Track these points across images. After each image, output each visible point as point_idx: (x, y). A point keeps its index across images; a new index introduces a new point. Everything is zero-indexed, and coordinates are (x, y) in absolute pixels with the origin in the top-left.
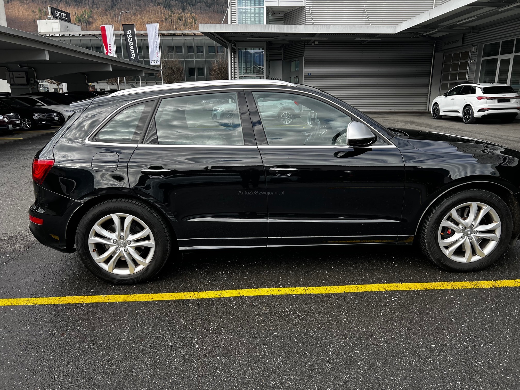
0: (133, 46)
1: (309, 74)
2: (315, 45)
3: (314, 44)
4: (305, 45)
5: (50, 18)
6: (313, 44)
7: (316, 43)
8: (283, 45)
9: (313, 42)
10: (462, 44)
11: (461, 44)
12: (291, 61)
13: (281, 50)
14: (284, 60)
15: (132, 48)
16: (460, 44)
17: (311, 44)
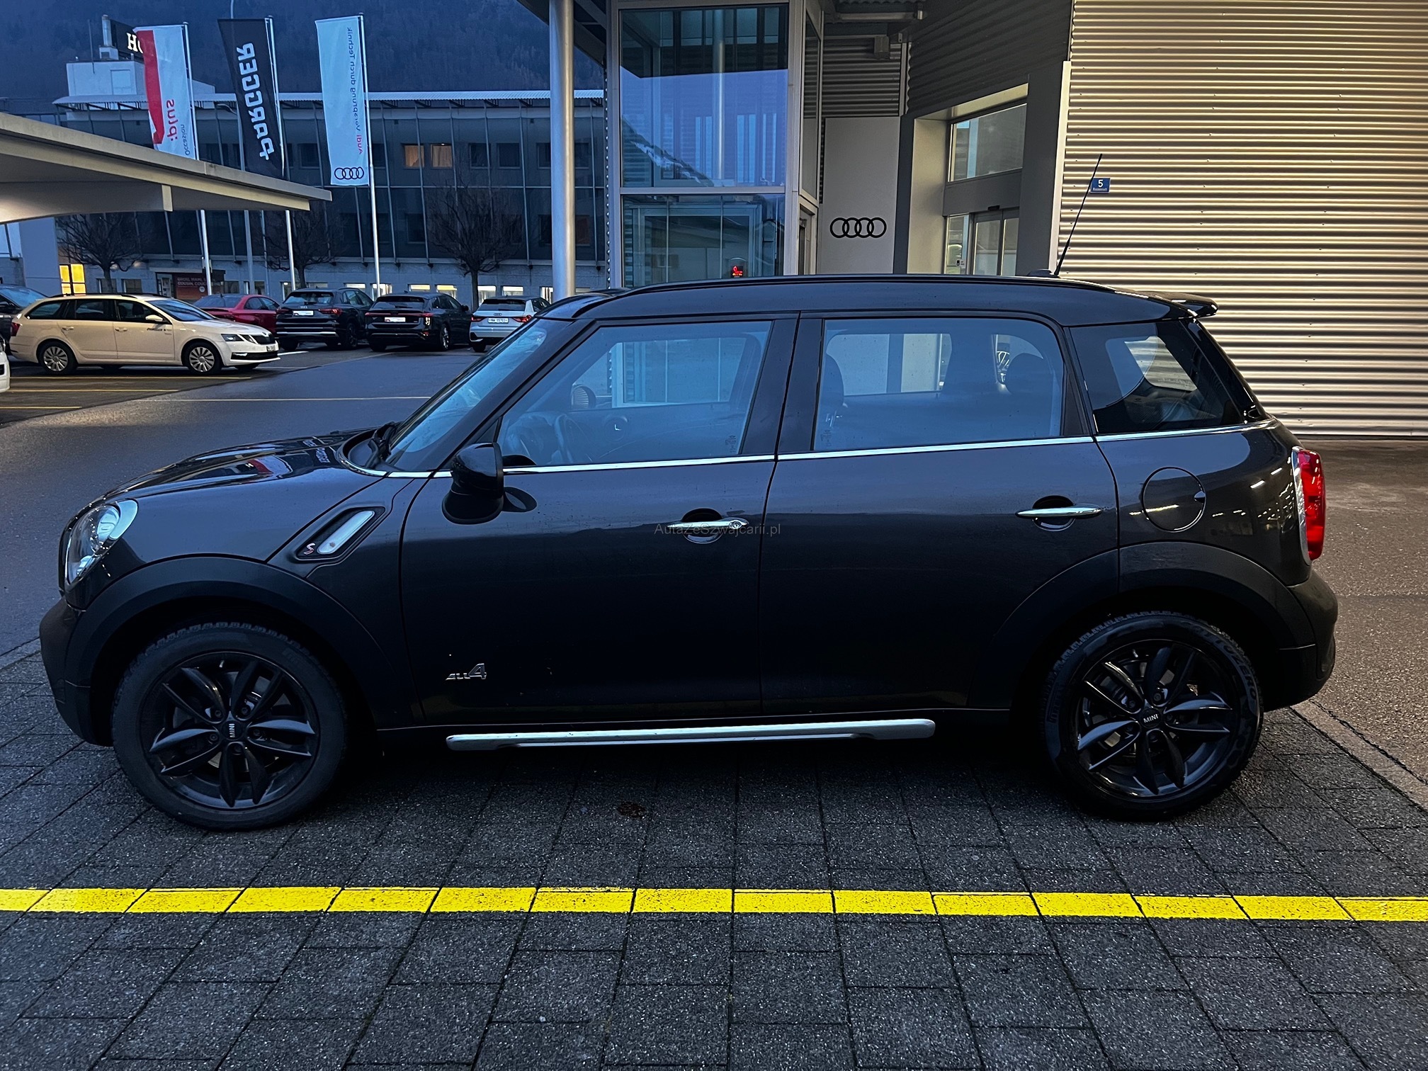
0: (261, 109)
5: (106, 54)
15: (259, 114)
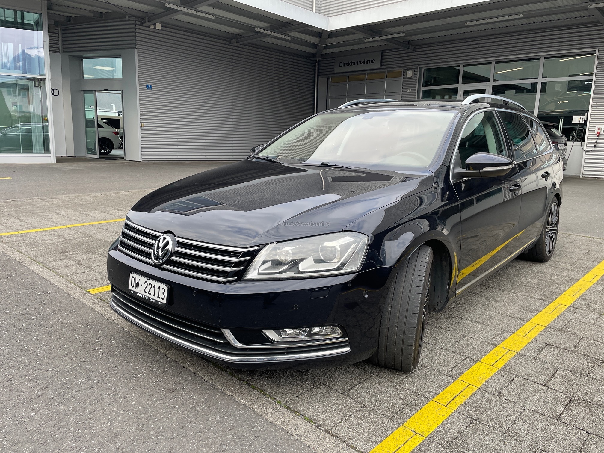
2: (156, 31)
3: (155, 28)
4: (137, 27)
6: (152, 27)
7: (159, 26)
9: (153, 24)
10: (381, 65)
11: (379, 66)
12: (81, 58)
14: (64, 52)
16: (377, 65)
17: (149, 27)
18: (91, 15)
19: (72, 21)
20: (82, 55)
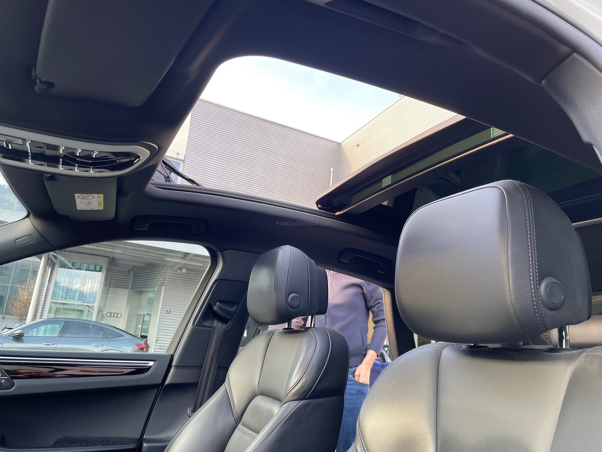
1: (167, 311)
2: (181, 274)
3: (181, 272)
4: (168, 272)
6: (179, 271)
7: (184, 271)
8: (134, 267)
9: (179, 269)
12: (142, 292)
13: (130, 275)
14: (132, 288)
17: (177, 271)
18: (143, 265)
19: (136, 269)
20: (143, 290)
